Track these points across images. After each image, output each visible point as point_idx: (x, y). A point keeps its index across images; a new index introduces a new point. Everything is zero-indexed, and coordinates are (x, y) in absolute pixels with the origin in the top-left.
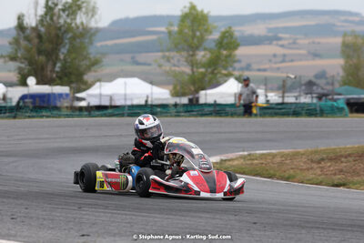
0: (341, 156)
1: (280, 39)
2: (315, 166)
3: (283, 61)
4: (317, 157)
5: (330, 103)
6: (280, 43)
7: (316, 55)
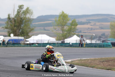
0: (110, 60)
1: (90, 23)
2: (101, 63)
3: (91, 30)
4: (102, 60)
5: (106, 43)
6: (91, 24)
7: (102, 28)
